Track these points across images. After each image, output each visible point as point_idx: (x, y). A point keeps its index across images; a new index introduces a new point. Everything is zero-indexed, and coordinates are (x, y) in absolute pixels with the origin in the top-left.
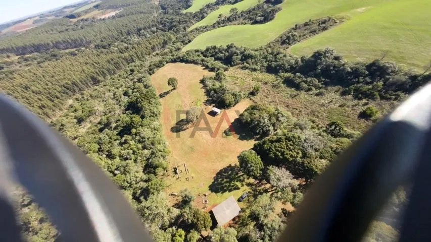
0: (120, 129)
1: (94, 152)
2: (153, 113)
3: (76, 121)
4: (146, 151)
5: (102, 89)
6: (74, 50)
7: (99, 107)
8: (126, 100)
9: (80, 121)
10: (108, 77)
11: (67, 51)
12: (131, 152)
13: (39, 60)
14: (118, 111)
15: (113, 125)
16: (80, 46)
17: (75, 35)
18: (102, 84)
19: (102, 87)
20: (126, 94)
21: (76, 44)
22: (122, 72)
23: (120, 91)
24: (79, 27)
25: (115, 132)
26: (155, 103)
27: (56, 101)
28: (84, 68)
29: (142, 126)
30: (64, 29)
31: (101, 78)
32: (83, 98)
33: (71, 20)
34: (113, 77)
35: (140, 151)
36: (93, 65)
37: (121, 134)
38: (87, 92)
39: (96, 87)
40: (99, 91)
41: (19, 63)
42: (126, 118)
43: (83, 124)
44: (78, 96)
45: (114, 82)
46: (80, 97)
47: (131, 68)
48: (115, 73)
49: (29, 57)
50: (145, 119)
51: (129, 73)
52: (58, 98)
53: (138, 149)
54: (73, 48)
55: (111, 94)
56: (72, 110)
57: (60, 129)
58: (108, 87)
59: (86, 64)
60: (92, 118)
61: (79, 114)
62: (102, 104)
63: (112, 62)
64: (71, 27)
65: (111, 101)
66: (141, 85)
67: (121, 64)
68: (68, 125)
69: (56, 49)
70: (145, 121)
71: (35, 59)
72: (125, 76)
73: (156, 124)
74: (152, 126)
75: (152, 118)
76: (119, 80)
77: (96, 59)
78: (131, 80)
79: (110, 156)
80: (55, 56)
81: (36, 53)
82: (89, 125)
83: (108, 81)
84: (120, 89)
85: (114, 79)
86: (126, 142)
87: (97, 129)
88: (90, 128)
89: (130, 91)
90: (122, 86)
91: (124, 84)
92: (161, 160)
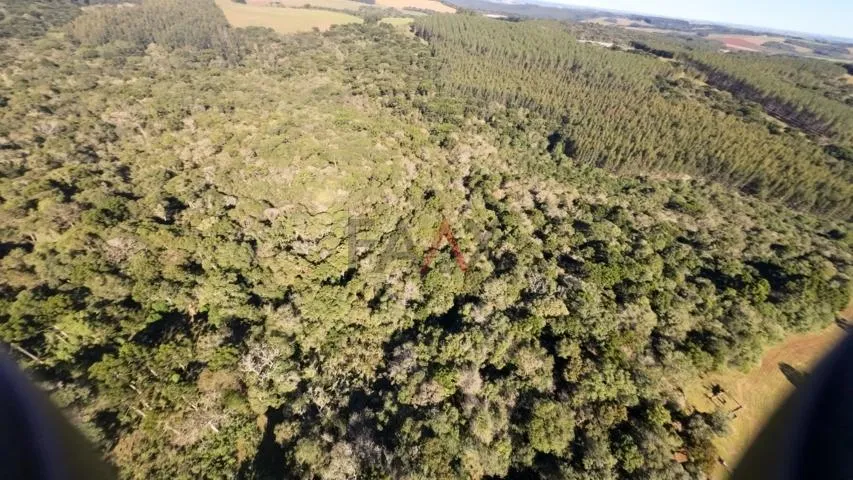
0: (711, 267)
1: (653, 247)
2: (799, 318)
3: (667, 200)
4: (719, 325)
5: (741, 203)
6: (784, 125)
7: (713, 219)
8: (767, 254)
9: (671, 205)
10: (779, 201)
11: (770, 119)
12: (700, 301)
13: (721, 104)
14: (736, 251)
15: (707, 254)
16: (802, 127)
17: (823, 107)
18: (751, 199)
19: (744, 202)
20: (778, 248)
21: (798, 119)
22: (813, 220)
23: (774, 237)
24: (845, 98)
25: (701, 263)
26: (822, 315)
27: (680, 163)
28: (768, 161)
29: (753, 303)
30: (813, 84)
31: (765, 192)
32: (703, 188)
33: (847, 76)
34: (785, 208)
35: (710, 316)
36: (787, 168)
37: (705, 273)
38: (717, 187)
39: (736, 194)
40: (732, 202)
41: (697, 91)
42: (736, 269)
43: (669, 212)
44: (702, 181)
45: (772, 214)
46: (703, 184)
47: (842, 230)
48: (795, 208)
49: (715, 93)
50: (773, 305)
51: (821, 231)
52: (684, 163)
53: (713, 311)
54: (783, 120)
55: (751, 224)
56: (674, 186)
57: (644, 191)
58: (752, 211)
59: (779, 158)
60: (687, 218)
61: (680, 198)
62: (721, 220)
63: (827, 193)
64: (829, 88)
65: (738, 230)
66: (831, 270)
67: (837, 209)
68: (656, 196)
69: (760, 106)
70: (769, 307)
71: (718, 99)
72: (807, 227)
73: (778, 329)
74: (769, 324)
75: (785, 318)
76: (785, 221)
77: (804, 164)
78: (814, 244)
79: (668, 272)
80: (745, 112)
81: (729, 94)
82: (675, 221)
83: (765, 206)
84: (775, 234)
85: (779, 212)
86: (700, 286)
87: (680, 234)
88: (673, 224)
89: (795, 254)
90: (783, 232)
91: (791, 235)
92: (727, 358)
